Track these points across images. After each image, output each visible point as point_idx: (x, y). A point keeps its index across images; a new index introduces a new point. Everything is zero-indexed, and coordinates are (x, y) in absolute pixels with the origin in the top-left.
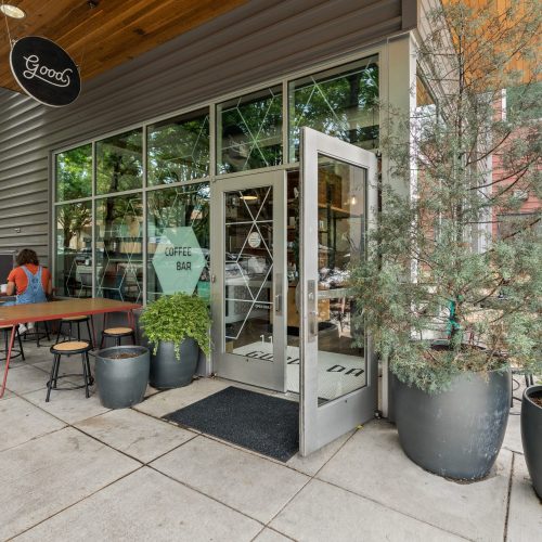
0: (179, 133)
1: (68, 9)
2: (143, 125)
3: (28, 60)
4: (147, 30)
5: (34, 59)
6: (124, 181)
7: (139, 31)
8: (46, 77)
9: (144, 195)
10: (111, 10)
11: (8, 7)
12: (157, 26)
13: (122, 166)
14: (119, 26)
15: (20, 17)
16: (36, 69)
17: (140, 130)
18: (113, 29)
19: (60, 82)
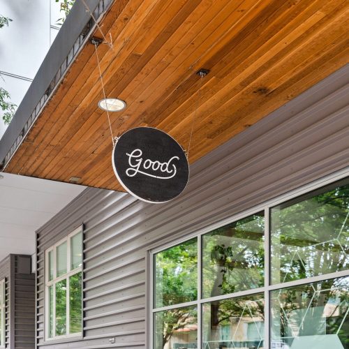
0: (307, 208)
1: (174, 85)
2: (265, 207)
3: (131, 156)
4: (273, 86)
5: (137, 153)
6: (233, 277)
7: (262, 90)
8: (150, 171)
9: (266, 295)
10: (226, 74)
11: (109, 101)
12: (286, 78)
13: (229, 259)
14: (235, 90)
15: (120, 109)
16: (139, 165)
17: (261, 214)
18: (227, 96)
19: (166, 174)
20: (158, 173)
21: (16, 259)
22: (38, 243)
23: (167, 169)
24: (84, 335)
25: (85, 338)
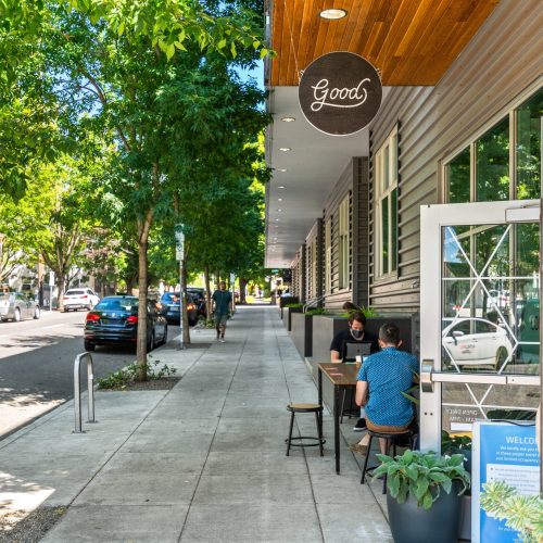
20: (347, 101)
21: (360, 164)
22: (371, 143)
23: (356, 95)
24: (399, 275)
25: (401, 278)
